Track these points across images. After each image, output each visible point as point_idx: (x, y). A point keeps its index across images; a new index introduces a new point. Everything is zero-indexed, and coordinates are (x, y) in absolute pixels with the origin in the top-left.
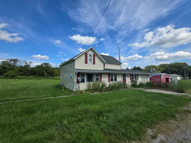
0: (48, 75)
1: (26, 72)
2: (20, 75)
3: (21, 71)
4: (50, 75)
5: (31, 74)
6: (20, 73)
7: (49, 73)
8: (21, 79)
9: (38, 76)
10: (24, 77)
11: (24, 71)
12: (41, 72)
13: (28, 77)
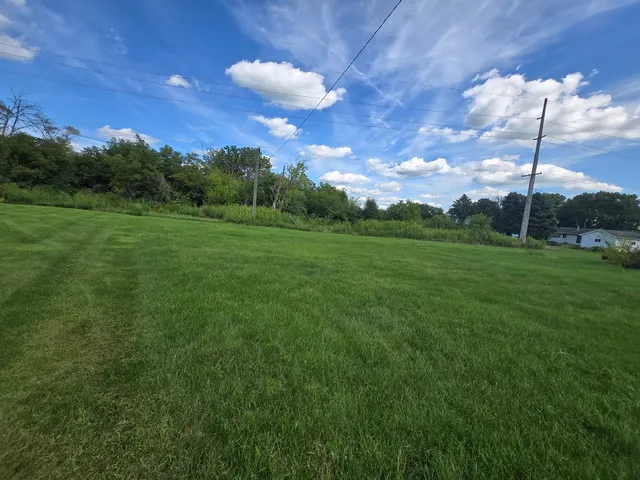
0: (176, 194)
1: (55, 167)
2: (14, 180)
3: (25, 159)
4: (186, 197)
5: (86, 184)
6: (19, 169)
7: (182, 188)
8: (28, 201)
9: (126, 195)
10: (45, 194)
11: (42, 160)
12: (138, 176)
13: (67, 196)
